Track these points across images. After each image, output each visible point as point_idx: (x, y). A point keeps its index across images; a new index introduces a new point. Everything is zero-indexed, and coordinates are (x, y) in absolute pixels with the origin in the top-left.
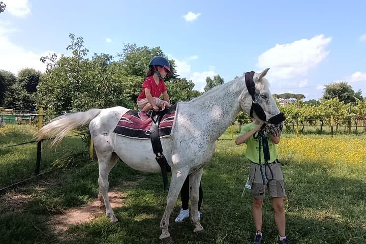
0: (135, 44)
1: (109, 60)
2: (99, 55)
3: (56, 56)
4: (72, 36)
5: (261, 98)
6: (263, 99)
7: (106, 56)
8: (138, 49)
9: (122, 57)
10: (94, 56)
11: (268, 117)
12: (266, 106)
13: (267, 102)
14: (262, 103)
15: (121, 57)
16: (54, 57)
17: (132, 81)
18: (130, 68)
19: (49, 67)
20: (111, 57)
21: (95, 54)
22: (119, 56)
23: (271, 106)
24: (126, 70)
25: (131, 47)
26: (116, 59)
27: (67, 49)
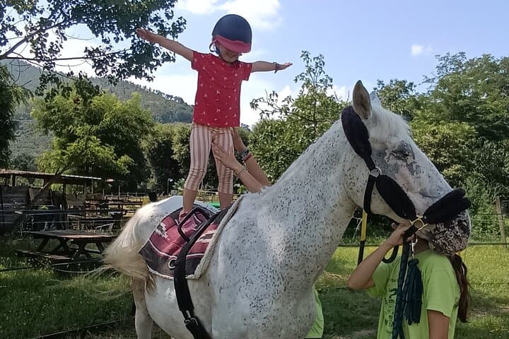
0: (462, 54)
1: (406, 91)
2: (387, 83)
3: (277, 96)
4: (306, 55)
5: (392, 161)
6: (400, 162)
7: (402, 84)
8: (471, 63)
9: (433, 84)
10: (377, 86)
11: (421, 204)
12: (411, 178)
13: (410, 166)
14: (397, 171)
15: (430, 84)
16: (275, 98)
17: (434, 133)
18: (447, 104)
19: (265, 116)
20: (411, 84)
21: (380, 83)
22: (428, 81)
23: (423, 176)
24: (439, 111)
25: (454, 60)
26: (421, 89)
27: (296, 80)
